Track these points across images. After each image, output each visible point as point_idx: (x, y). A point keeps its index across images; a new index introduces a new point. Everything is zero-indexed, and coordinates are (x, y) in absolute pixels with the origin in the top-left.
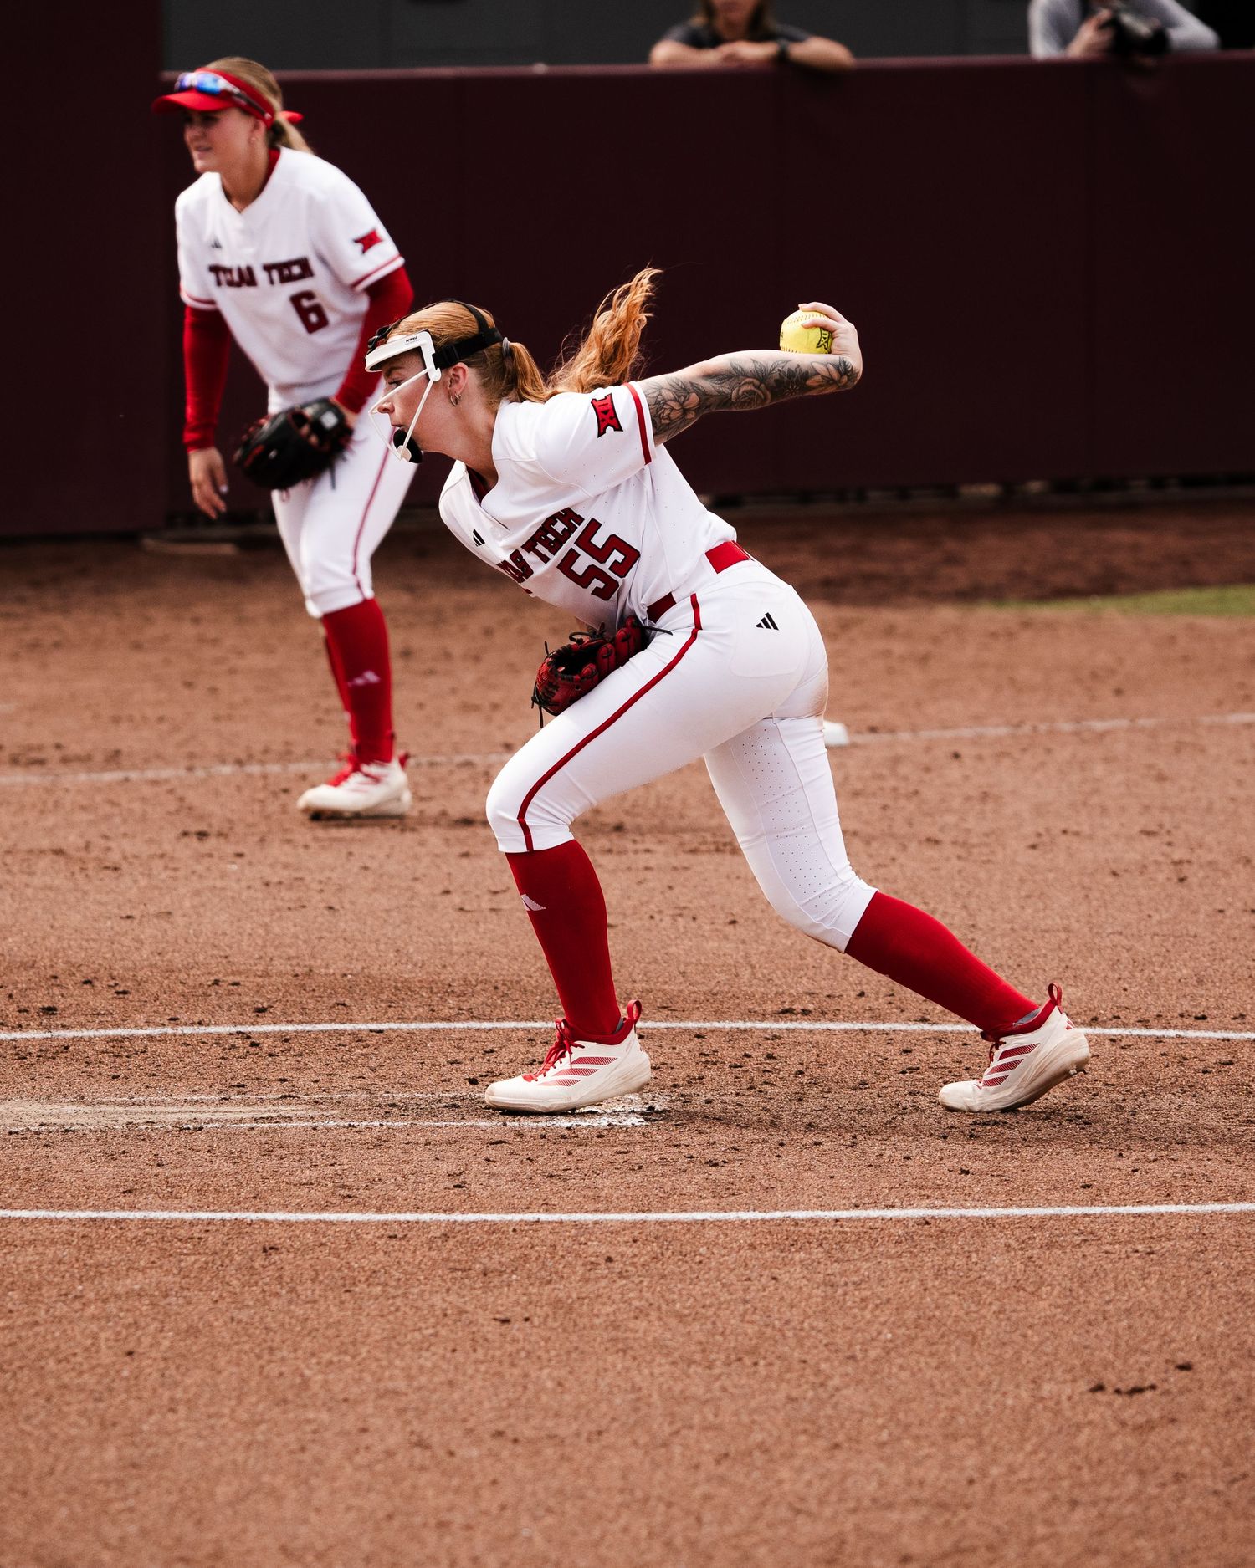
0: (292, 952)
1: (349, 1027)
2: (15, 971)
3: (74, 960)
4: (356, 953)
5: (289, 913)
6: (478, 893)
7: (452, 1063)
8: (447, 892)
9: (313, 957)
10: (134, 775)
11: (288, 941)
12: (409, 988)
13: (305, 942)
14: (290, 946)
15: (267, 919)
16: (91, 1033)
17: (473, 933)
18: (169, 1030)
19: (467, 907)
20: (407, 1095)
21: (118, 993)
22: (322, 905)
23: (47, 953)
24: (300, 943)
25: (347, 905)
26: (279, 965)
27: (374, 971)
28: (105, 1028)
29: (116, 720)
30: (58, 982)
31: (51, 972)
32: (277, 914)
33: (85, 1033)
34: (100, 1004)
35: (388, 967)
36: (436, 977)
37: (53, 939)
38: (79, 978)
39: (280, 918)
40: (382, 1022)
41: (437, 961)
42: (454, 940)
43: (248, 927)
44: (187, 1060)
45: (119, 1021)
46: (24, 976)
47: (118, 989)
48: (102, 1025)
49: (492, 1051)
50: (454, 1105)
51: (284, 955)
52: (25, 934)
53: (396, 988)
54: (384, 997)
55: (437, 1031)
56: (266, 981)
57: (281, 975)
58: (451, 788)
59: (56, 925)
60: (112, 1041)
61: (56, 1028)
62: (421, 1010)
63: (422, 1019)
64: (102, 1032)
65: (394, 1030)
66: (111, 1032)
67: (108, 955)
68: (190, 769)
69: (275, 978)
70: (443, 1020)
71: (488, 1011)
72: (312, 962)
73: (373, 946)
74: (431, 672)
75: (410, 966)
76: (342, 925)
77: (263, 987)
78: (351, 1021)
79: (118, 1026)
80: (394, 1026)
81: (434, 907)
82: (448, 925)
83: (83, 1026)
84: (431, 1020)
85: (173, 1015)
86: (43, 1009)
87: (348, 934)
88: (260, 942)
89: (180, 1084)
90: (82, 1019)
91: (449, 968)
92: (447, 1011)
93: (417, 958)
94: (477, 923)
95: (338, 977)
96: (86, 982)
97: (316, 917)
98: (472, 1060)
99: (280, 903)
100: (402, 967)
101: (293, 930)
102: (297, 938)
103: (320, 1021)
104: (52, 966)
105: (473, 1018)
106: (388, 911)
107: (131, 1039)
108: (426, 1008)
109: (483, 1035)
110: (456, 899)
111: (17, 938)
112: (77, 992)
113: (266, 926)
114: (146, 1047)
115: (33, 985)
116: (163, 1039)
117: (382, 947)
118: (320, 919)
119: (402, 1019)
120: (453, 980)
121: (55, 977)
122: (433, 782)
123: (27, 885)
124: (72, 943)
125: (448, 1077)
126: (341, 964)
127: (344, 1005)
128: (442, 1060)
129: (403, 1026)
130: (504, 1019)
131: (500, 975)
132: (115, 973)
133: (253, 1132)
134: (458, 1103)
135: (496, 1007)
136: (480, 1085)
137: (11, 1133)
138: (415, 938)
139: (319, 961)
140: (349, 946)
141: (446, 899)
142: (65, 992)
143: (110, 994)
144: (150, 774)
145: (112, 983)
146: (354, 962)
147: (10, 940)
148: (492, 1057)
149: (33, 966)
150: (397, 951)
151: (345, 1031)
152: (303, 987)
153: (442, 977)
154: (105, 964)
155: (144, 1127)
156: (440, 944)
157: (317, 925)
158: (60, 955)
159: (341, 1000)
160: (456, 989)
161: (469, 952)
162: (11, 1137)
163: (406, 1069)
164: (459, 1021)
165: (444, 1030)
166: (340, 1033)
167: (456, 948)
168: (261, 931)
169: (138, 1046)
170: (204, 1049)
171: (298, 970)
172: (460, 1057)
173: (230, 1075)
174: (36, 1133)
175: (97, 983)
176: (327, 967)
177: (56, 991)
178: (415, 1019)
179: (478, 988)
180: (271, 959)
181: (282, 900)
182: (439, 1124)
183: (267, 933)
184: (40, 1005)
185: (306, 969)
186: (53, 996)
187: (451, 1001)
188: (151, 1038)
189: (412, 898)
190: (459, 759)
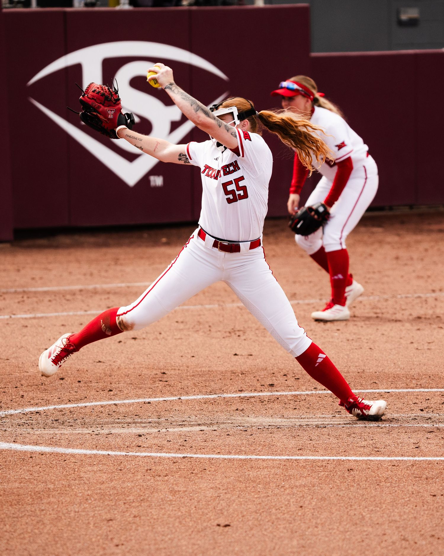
0: (357, 364)
1: (377, 391)
2: (259, 371)
3: (280, 367)
4: (380, 365)
5: (356, 350)
6: (423, 343)
7: (414, 404)
8: (412, 343)
9: (365, 366)
10: (301, 302)
11: (356, 360)
12: (399, 377)
13: (362, 361)
14: (356, 362)
15: (348, 353)
16: (286, 393)
17: (421, 358)
18: (314, 392)
19: (419, 348)
20: (398, 415)
21: (296, 379)
22: (368, 348)
23: (271, 365)
24: (360, 361)
25: (376, 348)
26: (353, 369)
27: (386, 371)
28: (291, 391)
29: (295, 282)
30: (275, 375)
31: (272, 372)
32: (352, 351)
33: (284, 393)
34: (289, 383)
35: (391, 369)
36: (408, 373)
37: (273, 360)
38: (282, 374)
39: (353, 352)
40: (389, 389)
41: (409, 368)
42: (415, 360)
43: (341, 355)
44: (320, 403)
45: (296, 389)
46: (263, 373)
47: (296, 377)
48: (290, 390)
49: (428, 399)
50: (415, 419)
51: (354, 365)
52: (263, 358)
53: (394, 377)
54: (390, 380)
55: (409, 392)
56: (348, 374)
57: (353, 372)
58: (413, 306)
59: (274, 355)
60: (294, 396)
61: (274, 391)
62: (403, 385)
63: (403, 388)
64: (290, 393)
65: (393, 392)
66: (294, 393)
67: (292, 366)
68: (321, 299)
69: (351, 373)
70: (411, 388)
71: (427, 385)
72: (364, 368)
73: (386, 362)
74: (406, 265)
75: (399, 369)
76: (375, 355)
77: (347, 377)
78: (378, 389)
79: (296, 391)
80: (393, 390)
81: (407, 348)
82: (412, 355)
83: (284, 391)
84: (407, 388)
85: (315, 387)
86: (269, 385)
87: (377, 358)
88: (346, 361)
89: (318, 411)
90: (283, 388)
91: (413, 370)
92: (412, 385)
93: (402, 366)
94: (423, 354)
95: (374, 373)
96: (284, 375)
97: (365, 352)
98: (421, 402)
99: (353, 347)
100: (396, 369)
101: (357, 356)
102: (359, 359)
103: (367, 389)
104: (272, 370)
105: (421, 387)
106: (391, 350)
107: (300, 395)
108: (405, 384)
109: (425, 394)
110: (415, 345)
111: (260, 360)
112: (281, 379)
113: (348, 355)
114: (306, 398)
115: (266, 376)
116: (312, 395)
117: (389, 362)
118: (367, 353)
119: (396, 388)
120: (415, 374)
121: (274, 373)
122: (407, 304)
123: (264, 341)
124: (279, 361)
125: (413, 408)
126: (375, 368)
127: (376, 383)
128: (411, 403)
129: (397, 390)
130: (433, 388)
131: (431, 372)
132: (295, 372)
133: (344, 428)
134: (417, 418)
135: (430, 384)
136: (424, 411)
137: (258, 429)
138: (401, 359)
139: (367, 367)
140: (377, 362)
141: (412, 345)
142: (277, 379)
143: (293, 379)
144: (307, 301)
145: (294, 375)
146: (379, 368)
147: (258, 360)
148: (428, 401)
149: (266, 370)
150: (395, 364)
151: (376, 392)
152: (361, 377)
153: (411, 373)
154: (291, 369)
155: (305, 426)
156: (410, 361)
157: (366, 355)
158: (275, 365)
159: (375, 381)
160: (416, 377)
161: (420, 364)
162: (259, 430)
163: (398, 406)
164: (416, 389)
165: (411, 392)
166: (375, 393)
167: (415, 363)
168: (346, 357)
169: (303, 398)
170: (326, 399)
171: (359, 371)
172: (417, 401)
173: (336, 408)
174: (267, 429)
175: (288, 375)
176: (369, 369)
177: (274, 378)
178: (401, 388)
179: (423, 377)
180: (350, 367)
181: (353, 346)
182: (410, 425)
183: (348, 357)
184: (268, 383)
185: (362, 370)
186: (273, 380)
187: (414, 382)
188: (307, 395)
189: (399, 345)
190: (416, 295)
